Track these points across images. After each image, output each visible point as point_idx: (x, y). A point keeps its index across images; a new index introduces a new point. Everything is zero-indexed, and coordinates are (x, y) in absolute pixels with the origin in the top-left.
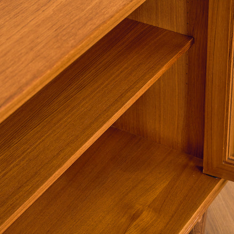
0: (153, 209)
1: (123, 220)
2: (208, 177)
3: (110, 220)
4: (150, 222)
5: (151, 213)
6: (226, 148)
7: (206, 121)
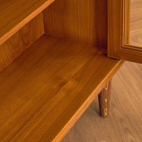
0: (75, 79)
1: (55, 86)
2: (111, 59)
3: (46, 87)
4: (74, 87)
5: (73, 81)
6: (122, 37)
7: (108, 18)
